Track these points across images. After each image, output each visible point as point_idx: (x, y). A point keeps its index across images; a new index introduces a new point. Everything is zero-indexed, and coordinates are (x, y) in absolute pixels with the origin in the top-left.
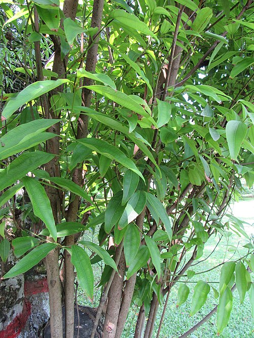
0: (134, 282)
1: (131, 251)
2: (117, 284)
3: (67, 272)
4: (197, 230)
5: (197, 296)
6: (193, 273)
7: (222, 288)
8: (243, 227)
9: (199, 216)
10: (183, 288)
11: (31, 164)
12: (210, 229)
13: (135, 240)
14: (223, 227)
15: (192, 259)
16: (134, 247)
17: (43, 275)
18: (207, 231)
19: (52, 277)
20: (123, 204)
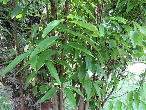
0: (89, 102)
1: (88, 89)
2: (82, 104)
3: (61, 99)
4: (114, 79)
5: (117, 107)
6: (114, 98)
7: (128, 103)
8: (134, 76)
9: (114, 73)
10: (110, 104)
11: (47, 55)
12: (119, 78)
13: (89, 84)
14: (125, 77)
15: (112, 91)
16: (89, 87)
17: (48, 101)
18: (118, 79)
19: (55, 102)
20: (86, 69)
